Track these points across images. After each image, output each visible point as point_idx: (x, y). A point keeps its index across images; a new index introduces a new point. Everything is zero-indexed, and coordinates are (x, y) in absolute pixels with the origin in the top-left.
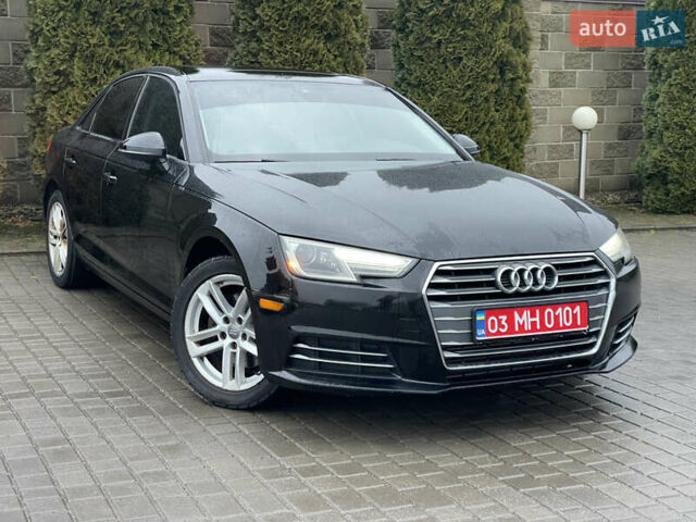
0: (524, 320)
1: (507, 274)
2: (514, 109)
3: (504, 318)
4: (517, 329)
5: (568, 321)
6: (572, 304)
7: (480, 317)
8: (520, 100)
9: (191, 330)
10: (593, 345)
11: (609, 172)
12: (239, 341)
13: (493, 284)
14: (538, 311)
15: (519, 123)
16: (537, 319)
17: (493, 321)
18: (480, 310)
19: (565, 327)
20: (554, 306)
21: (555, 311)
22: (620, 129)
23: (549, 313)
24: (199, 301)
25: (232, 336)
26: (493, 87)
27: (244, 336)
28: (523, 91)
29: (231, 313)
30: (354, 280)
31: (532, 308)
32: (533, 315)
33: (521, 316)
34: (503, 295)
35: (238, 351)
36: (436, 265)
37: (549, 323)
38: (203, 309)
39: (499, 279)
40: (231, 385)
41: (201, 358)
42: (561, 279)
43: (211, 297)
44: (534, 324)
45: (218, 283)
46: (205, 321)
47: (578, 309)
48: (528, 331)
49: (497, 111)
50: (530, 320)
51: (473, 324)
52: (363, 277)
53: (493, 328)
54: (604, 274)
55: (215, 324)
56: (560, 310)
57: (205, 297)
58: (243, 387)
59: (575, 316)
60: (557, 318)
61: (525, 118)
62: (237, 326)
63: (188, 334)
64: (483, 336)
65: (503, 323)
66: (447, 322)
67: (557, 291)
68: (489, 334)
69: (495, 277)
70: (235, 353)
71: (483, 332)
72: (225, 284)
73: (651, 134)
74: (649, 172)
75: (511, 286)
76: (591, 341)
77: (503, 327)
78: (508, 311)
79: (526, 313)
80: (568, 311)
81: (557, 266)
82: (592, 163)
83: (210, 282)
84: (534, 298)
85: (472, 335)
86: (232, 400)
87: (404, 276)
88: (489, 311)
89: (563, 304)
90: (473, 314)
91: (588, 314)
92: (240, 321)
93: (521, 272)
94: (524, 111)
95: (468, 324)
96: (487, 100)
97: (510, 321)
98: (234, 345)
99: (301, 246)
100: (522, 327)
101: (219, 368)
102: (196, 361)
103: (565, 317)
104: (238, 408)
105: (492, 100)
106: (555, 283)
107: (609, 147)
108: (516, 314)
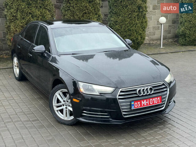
0: (144, 103)
1: (140, 91)
2: (143, 20)
3: (139, 103)
4: (142, 105)
5: (156, 102)
6: (157, 97)
7: (133, 103)
8: (144, 17)
9: (55, 103)
10: (163, 107)
11: (170, 33)
12: (68, 107)
13: (136, 94)
14: (148, 100)
15: (144, 24)
16: (148, 102)
17: (136, 104)
18: (133, 101)
19: (155, 103)
20: (152, 98)
21: (153, 99)
22: (173, 21)
23: (151, 100)
24: (56, 96)
25: (66, 106)
26: (136, 14)
27: (69, 106)
28: (145, 14)
29: (65, 99)
30: (98, 94)
31: (146, 99)
32: (147, 101)
33: (143, 102)
34: (139, 96)
35: (67, 109)
36: (120, 90)
37: (151, 103)
38: (58, 98)
39: (137, 92)
40: (66, 119)
41: (58, 111)
42: (154, 90)
43: (60, 94)
44: (147, 103)
45: (61, 91)
46: (58, 101)
47: (159, 98)
48: (146, 106)
49: (138, 20)
50: (146, 102)
51: (131, 105)
52: (101, 93)
53: (136, 106)
54: (166, 87)
55: (61, 102)
56: (154, 99)
57: (58, 95)
58: (69, 119)
59: (158, 100)
60: (153, 101)
61: (146, 22)
62: (67, 103)
63: (54, 105)
64: (133, 108)
65: (139, 104)
66: (124, 105)
67: (153, 94)
68: (135, 107)
69: (136, 91)
70: (67, 110)
71: (133, 107)
72: (63, 91)
73: (181, 23)
74: (181, 34)
75: (141, 94)
76: (162, 106)
77: (139, 105)
78: (140, 101)
79: (145, 101)
80: (156, 99)
81: (153, 87)
82: (165, 31)
83: (59, 91)
84: (147, 97)
85: (131, 108)
86: (66, 123)
87: (112, 93)
88: (135, 101)
89: (155, 97)
90: (131, 102)
91: (161, 99)
92: (68, 101)
93: (143, 90)
94: (145, 20)
95: (129, 105)
96: (135, 17)
97: (141, 103)
98: (66, 108)
99: (84, 84)
100: (144, 105)
101: (63, 114)
102: (56, 112)
103: (155, 101)
104: (68, 125)
105: (136, 17)
106: (153, 92)
107: (170, 26)
108: (142, 101)
